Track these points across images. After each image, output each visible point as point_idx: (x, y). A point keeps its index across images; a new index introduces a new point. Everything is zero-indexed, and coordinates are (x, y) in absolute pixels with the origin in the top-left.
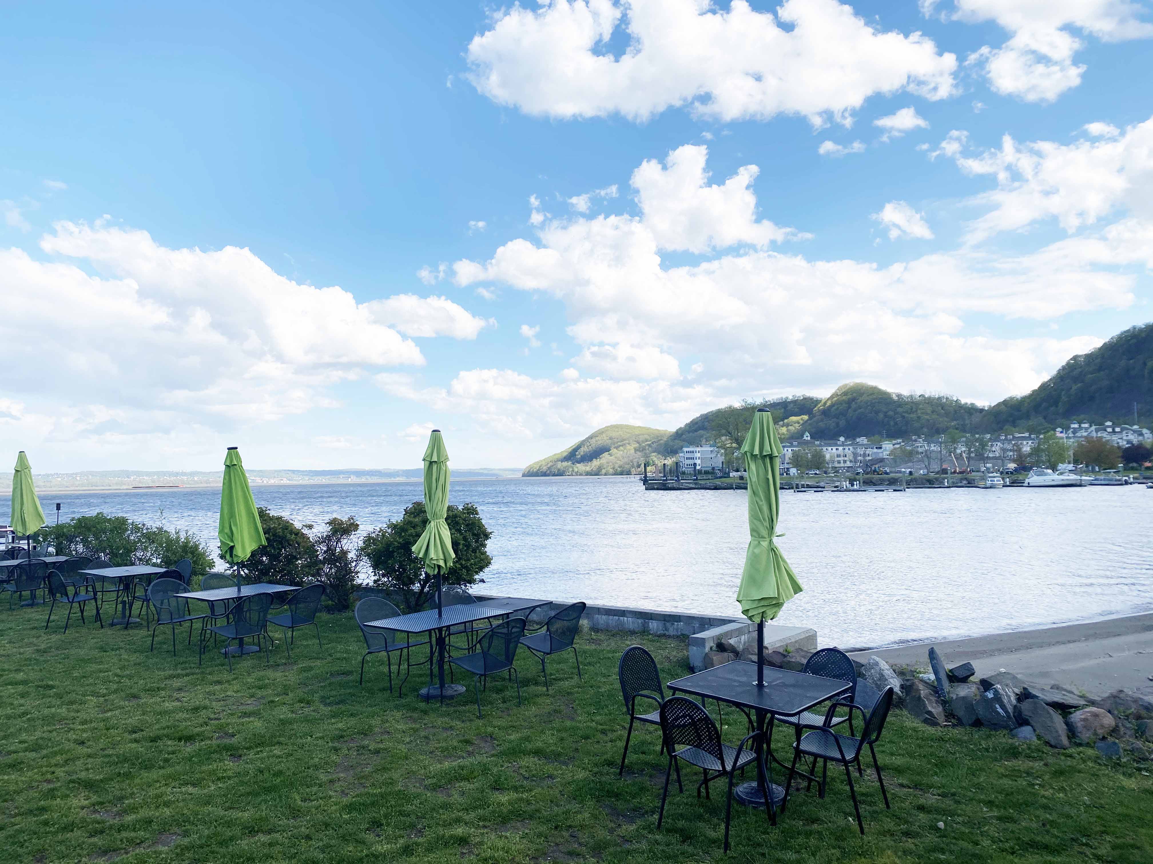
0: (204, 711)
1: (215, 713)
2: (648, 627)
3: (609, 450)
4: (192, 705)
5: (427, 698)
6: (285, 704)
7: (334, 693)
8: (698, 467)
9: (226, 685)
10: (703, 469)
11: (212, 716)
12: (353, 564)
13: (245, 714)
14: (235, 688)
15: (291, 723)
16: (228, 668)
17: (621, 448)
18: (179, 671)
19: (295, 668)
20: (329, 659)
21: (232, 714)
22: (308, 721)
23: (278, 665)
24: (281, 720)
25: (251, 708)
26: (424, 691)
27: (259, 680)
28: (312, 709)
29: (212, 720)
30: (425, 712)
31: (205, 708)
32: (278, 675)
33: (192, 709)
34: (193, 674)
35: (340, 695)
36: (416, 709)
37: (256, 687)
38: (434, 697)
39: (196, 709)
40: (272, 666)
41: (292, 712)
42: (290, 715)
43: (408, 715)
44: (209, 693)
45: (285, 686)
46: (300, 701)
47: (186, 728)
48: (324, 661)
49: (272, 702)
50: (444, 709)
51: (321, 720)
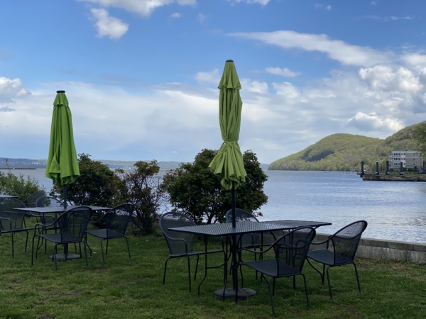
0: (31, 297)
1: (40, 299)
2: (410, 257)
3: (333, 153)
4: (22, 292)
5: (223, 298)
6: (99, 295)
7: (140, 289)
8: (404, 166)
9: (52, 280)
10: (408, 167)
11: (38, 301)
12: (155, 198)
13: (65, 302)
14: (59, 282)
15: (104, 310)
16: (54, 268)
17: (343, 151)
18: (15, 268)
19: (109, 270)
20: (136, 266)
21: (54, 301)
22: (119, 309)
23: (95, 269)
24: (96, 307)
25: (70, 297)
26: (220, 292)
27: (79, 277)
28: (122, 300)
29: (36, 304)
30: (222, 308)
31: (32, 295)
32: (95, 275)
33: (21, 295)
34: (25, 271)
35: (147, 291)
36: (214, 305)
37: (76, 282)
38: (229, 297)
39: (24, 296)
40: (90, 269)
41: (105, 302)
42: (103, 304)
43: (207, 309)
44: (37, 284)
45: (100, 283)
46: (112, 294)
47: (14, 309)
48: (133, 267)
49: (89, 293)
50: (239, 306)
51: (131, 309)
